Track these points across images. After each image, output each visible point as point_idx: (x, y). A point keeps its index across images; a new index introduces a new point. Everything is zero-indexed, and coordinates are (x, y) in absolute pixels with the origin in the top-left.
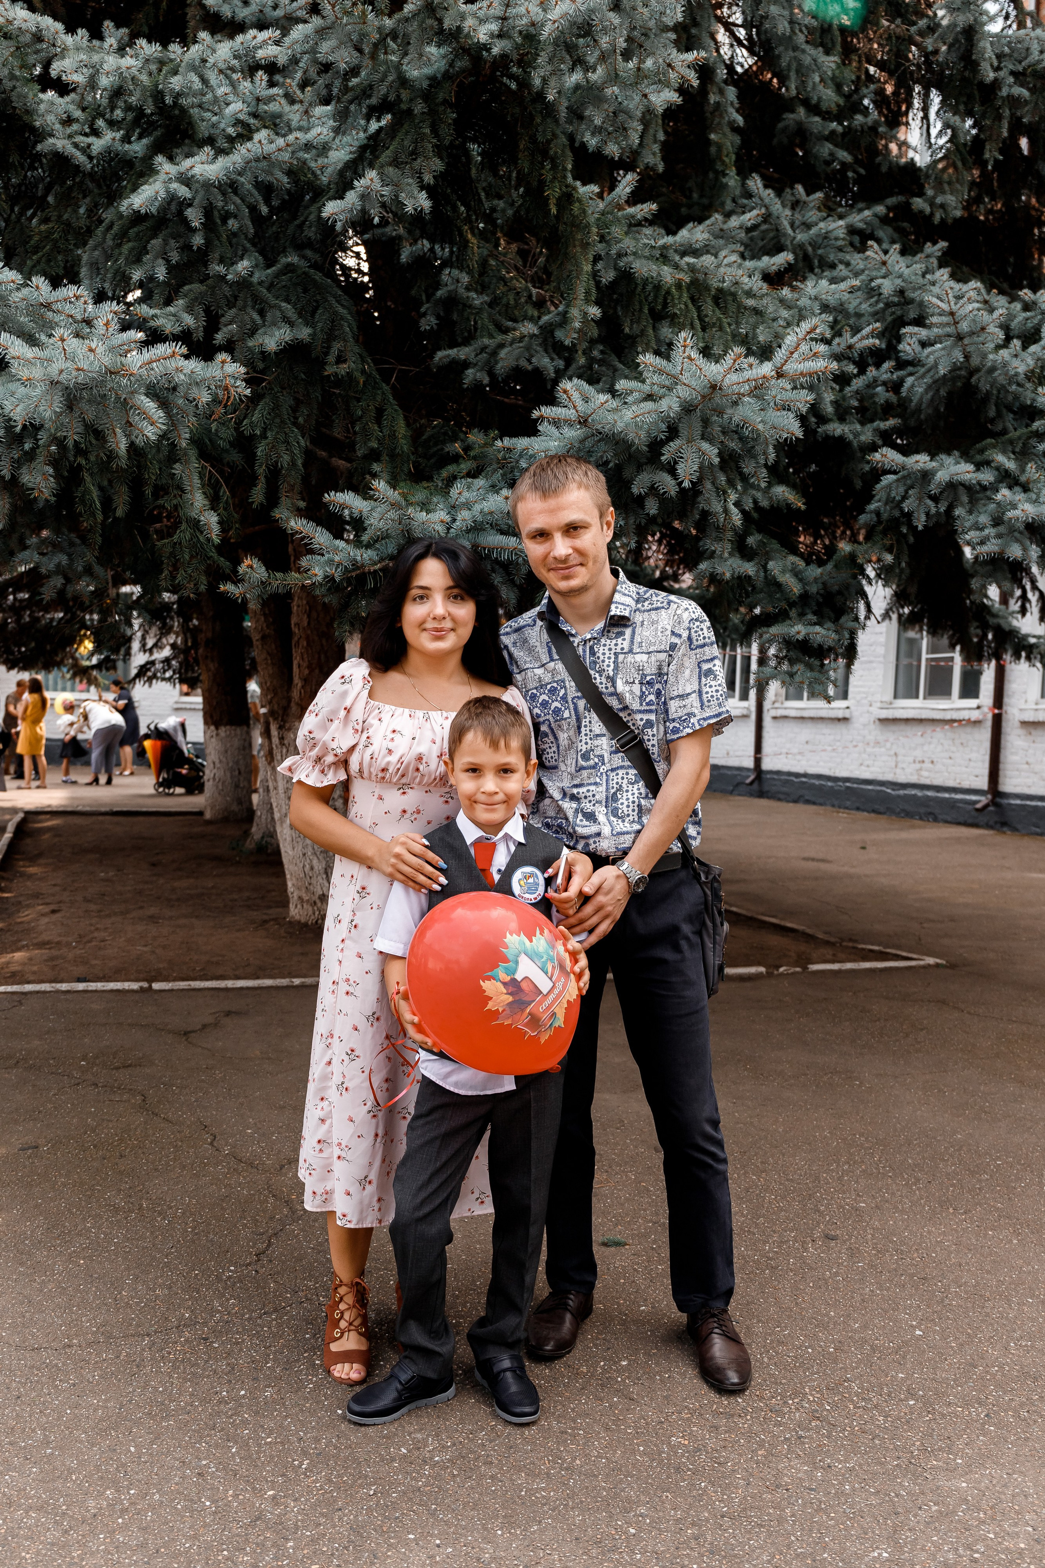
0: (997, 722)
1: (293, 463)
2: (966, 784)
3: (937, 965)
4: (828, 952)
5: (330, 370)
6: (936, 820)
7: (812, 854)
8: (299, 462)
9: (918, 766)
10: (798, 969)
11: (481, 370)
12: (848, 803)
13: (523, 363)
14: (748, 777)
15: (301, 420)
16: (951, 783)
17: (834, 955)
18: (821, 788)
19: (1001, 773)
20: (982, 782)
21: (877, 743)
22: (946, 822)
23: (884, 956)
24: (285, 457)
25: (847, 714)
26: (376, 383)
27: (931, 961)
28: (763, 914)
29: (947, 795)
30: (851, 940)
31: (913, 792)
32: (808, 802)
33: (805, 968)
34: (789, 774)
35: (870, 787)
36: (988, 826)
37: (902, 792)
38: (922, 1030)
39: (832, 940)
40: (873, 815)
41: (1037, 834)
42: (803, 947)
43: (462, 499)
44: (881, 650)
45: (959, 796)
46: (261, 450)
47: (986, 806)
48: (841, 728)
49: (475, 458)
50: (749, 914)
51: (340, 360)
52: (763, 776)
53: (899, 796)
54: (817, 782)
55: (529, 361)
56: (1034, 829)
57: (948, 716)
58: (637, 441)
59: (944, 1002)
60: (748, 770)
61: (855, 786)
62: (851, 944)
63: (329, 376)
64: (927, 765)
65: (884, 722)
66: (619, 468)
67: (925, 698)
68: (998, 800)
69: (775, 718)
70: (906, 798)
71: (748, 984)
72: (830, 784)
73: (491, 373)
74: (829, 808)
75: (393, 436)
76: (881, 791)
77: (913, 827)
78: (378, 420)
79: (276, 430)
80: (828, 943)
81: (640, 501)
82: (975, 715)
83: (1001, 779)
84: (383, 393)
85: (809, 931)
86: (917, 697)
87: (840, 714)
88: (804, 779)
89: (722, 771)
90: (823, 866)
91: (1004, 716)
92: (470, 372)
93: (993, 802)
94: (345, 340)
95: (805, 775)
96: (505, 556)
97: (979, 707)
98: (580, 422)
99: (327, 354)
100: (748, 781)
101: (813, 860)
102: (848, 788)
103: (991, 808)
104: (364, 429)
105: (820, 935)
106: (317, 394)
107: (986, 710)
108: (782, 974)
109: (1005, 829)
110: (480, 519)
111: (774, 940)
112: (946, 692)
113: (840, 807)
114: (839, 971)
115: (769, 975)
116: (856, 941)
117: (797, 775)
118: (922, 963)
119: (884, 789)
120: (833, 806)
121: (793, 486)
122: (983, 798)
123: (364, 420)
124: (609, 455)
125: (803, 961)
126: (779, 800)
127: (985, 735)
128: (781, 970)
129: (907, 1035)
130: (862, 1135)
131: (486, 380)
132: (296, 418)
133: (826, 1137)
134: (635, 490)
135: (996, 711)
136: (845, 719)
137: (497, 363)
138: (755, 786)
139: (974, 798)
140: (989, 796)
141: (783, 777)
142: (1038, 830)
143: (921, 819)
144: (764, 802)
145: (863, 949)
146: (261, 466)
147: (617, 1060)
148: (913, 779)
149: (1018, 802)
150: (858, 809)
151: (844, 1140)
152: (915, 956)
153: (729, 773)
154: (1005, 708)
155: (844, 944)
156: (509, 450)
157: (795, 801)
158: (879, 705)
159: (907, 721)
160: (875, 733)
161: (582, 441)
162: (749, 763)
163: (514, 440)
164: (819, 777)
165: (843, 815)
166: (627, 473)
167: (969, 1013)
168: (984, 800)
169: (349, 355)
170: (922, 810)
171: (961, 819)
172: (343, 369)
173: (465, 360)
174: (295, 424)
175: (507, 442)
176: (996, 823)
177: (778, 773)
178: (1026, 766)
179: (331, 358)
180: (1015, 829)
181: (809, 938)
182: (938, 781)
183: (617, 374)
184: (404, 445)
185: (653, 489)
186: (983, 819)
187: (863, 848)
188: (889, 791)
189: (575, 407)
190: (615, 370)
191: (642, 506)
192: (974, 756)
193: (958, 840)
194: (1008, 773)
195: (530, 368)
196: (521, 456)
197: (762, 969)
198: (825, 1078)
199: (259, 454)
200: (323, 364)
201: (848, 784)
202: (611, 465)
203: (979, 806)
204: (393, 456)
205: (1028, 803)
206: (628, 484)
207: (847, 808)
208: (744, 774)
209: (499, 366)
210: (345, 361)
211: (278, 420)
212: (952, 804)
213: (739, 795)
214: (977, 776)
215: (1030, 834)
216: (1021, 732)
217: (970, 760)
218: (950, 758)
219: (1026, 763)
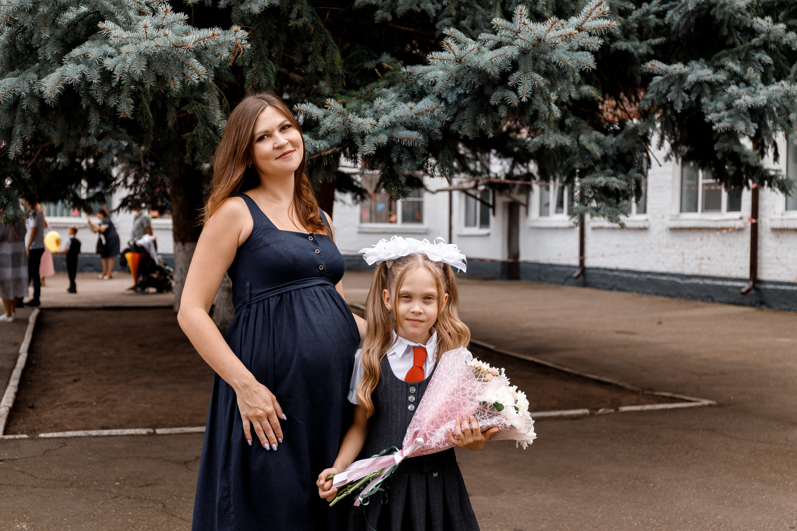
0: (755, 229)
1: (269, 84)
2: (734, 275)
3: (710, 405)
4: (634, 398)
5: (292, 23)
6: (713, 301)
7: (622, 328)
8: (273, 83)
9: (699, 262)
10: (612, 411)
11: (386, 11)
12: (649, 290)
13: (415, 7)
14: (574, 272)
15: (273, 55)
16: (723, 274)
17: (638, 400)
18: (629, 279)
19: (759, 266)
20: (746, 273)
21: (667, 246)
22: (722, 302)
23: (673, 400)
24: (264, 80)
25: (646, 225)
26: (321, 29)
27: (706, 402)
28: (588, 373)
29: (720, 283)
30: (650, 389)
31: (696, 281)
32: (620, 290)
33: (617, 410)
34: (605, 269)
35: (664, 278)
36: (751, 305)
37: (688, 281)
38: (697, 449)
39: (637, 389)
40: (667, 299)
41: (786, 310)
42: (615, 395)
43: (382, 107)
44: (669, 178)
45: (729, 284)
46: (248, 75)
47: (748, 291)
48: (641, 236)
49: (388, 78)
50: (577, 372)
51: (299, 16)
52: (587, 271)
53: (686, 285)
54: (626, 275)
55: (418, 6)
56: (784, 306)
57: (719, 225)
58: (493, 74)
59: (713, 430)
60: (575, 267)
61: (654, 277)
62: (650, 392)
63: (291, 27)
64: (706, 261)
65: (674, 230)
66: (481, 88)
67: (702, 211)
68: (757, 285)
69: (594, 229)
70: (691, 286)
71: (577, 422)
72: (635, 276)
73: (393, 13)
74: (635, 294)
75: (333, 63)
76: (674, 281)
77: (697, 307)
78: (323, 53)
79: (258, 62)
80: (633, 392)
81: (495, 108)
82: (739, 224)
83: (759, 270)
84: (326, 36)
85: (620, 384)
86: (696, 211)
87: (641, 225)
88: (616, 273)
89: (556, 268)
90: (631, 337)
91: (760, 224)
92: (379, 12)
93: (754, 287)
94: (302, 4)
95: (617, 270)
96: (410, 144)
97: (741, 218)
98: (457, 61)
99: (290, 12)
100: (576, 275)
101: (623, 332)
102: (648, 279)
103: (753, 292)
104: (314, 59)
105: (628, 386)
106: (283, 37)
107: (746, 220)
108: (600, 415)
109: (763, 307)
110: (394, 120)
111: (596, 391)
112: (717, 207)
113: (643, 293)
114: (641, 412)
115: (592, 415)
116: (653, 390)
117: (611, 270)
118: (699, 404)
119: (675, 279)
120: (638, 292)
121: (596, 86)
123: (314, 54)
124: (475, 80)
125: (616, 405)
126: (599, 288)
127: (746, 238)
128: (600, 411)
129: (687, 453)
130: (654, 518)
131: (390, 18)
132: (270, 54)
133: (630, 520)
134: (492, 102)
135: (754, 221)
136: (644, 229)
137: (397, 7)
138: (581, 279)
139: (740, 284)
140: (751, 283)
141: (601, 272)
142: (787, 307)
143: (702, 300)
144: (587, 291)
145: (658, 396)
146: (248, 86)
147: (486, 474)
148: (696, 272)
149: (771, 287)
150: (656, 294)
151: (642, 521)
152: (694, 399)
153: (561, 269)
154: (759, 218)
155: (646, 392)
156: (410, 73)
157: (611, 289)
158: (669, 217)
159: (690, 229)
160: (667, 238)
161: (458, 72)
162: (575, 262)
163: (414, 67)
164: (627, 271)
165: (646, 299)
166: (487, 91)
167: (731, 437)
168: (746, 286)
169: (305, 14)
170: (703, 294)
171: (732, 300)
172: (300, 23)
173: (376, 5)
174: (270, 57)
175: (409, 69)
176: (756, 302)
177: (597, 269)
178: (777, 261)
179: (293, 15)
180: (770, 307)
181: (620, 388)
182: (714, 272)
183: (477, 12)
184: (340, 70)
185: (503, 101)
186: (747, 300)
187: (660, 323)
188: (679, 280)
189: (454, 53)
190: (476, 10)
191: (497, 111)
192: (739, 253)
193: (729, 316)
194: (764, 266)
195: (419, 10)
196: (418, 78)
197: (586, 411)
198: (630, 483)
199: (247, 78)
200: (288, 19)
201: (649, 276)
202: (477, 86)
203: (744, 290)
204: (333, 75)
205: (779, 287)
206: (488, 98)
207: (648, 293)
208: (573, 270)
209: (399, 9)
210: (302, 17)
211: (259, 56)
212: (724, 289)
213: (570, 285)
214: (741, 268)
215: (781, 310)
216: (772, 235)
217: (736, 257)
218: (722, 255)
219: (777, 258)
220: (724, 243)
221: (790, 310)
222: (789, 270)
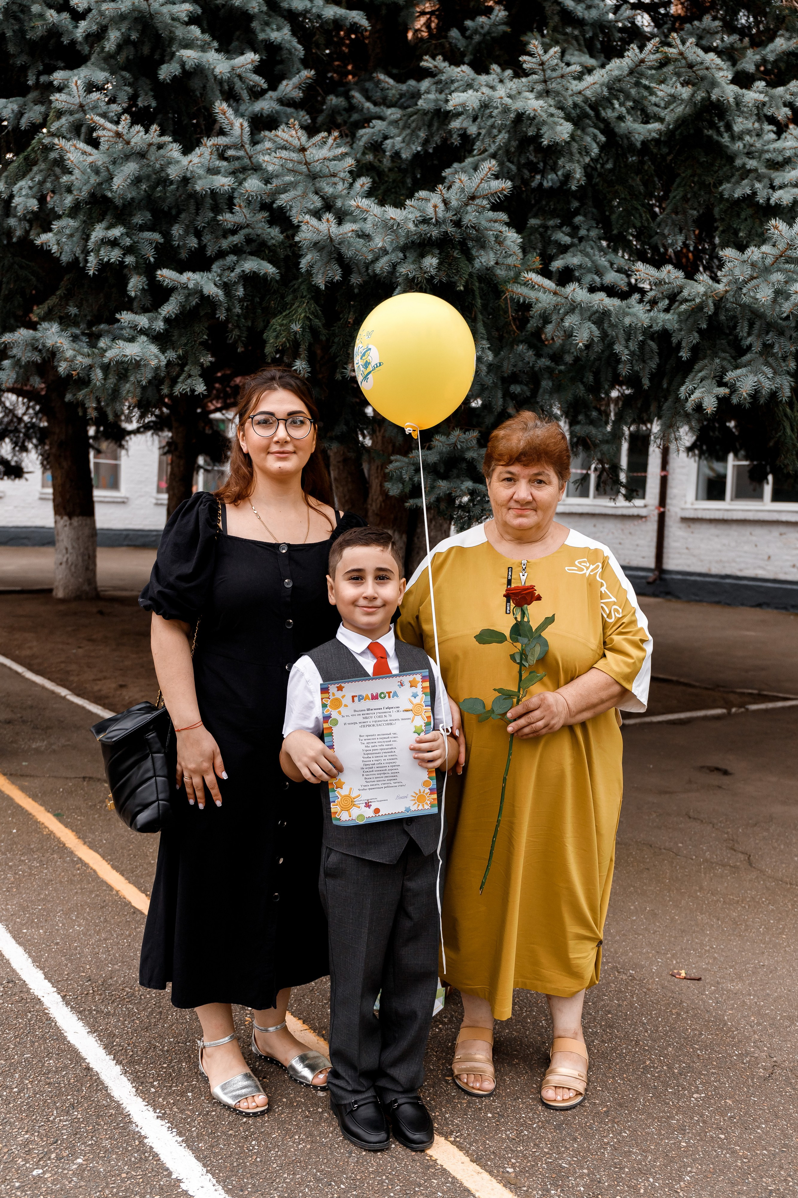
0: (662, 518)
19: (665, 556)
20: (651, 564)
36: (655, 595)
41: (696, 601)
47: (655, 580)
56: (693, 597)
67: (594, 498)
68: (663, 576)
82: (643, 512)
83: (665, 560)
86: (587, 496)
91: (667, 514)
93: (659, 577)
97: (645, 506)
103: (658, 582)
107: (653, 508)
109: (670, 597)
122: (650, 574)
127: (652, 526)
135: (662, 510)
139: (645, 574)
140: (656, 573)
142: (697, 598)
149: (679, 577)
154: (668, 507)
159: (580, 514)
168: (653, 576)
176: (662, 593)
178: (686, 551)
180: (678, 598)
186: (650, 590)
192: (641, 542)
194: (671, 556)
203: (651, 580)
214: (643, 557)
215: (689, 601)
216: (683, 525)
217: (637, 545)
218: (620, 544)
219: (687, 548)
220: (622, 530)
221: (700, 601)
222: (702, 561)
